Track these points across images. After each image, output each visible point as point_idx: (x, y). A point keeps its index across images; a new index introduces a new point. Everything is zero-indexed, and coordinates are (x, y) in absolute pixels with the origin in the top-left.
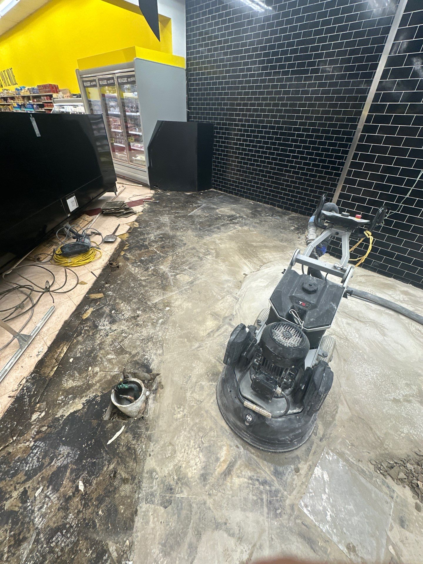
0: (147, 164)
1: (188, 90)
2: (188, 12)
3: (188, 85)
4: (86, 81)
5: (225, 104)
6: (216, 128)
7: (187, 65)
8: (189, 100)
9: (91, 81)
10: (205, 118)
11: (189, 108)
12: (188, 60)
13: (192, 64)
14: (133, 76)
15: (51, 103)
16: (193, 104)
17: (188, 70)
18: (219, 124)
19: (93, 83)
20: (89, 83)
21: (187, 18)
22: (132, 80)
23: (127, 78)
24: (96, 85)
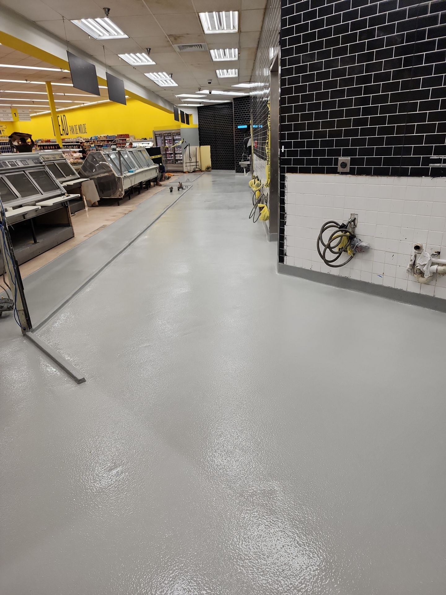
1: (200, 135)
3: (199, 133)
8: (200, 138)
11: (200, 141)
13: (201, 126)
17: (199, 128)
19: (160, 135)
20: (158, 135)
21: (198, 113)
22: (179, 134)
23: (177, 133)
24: (162, 136)
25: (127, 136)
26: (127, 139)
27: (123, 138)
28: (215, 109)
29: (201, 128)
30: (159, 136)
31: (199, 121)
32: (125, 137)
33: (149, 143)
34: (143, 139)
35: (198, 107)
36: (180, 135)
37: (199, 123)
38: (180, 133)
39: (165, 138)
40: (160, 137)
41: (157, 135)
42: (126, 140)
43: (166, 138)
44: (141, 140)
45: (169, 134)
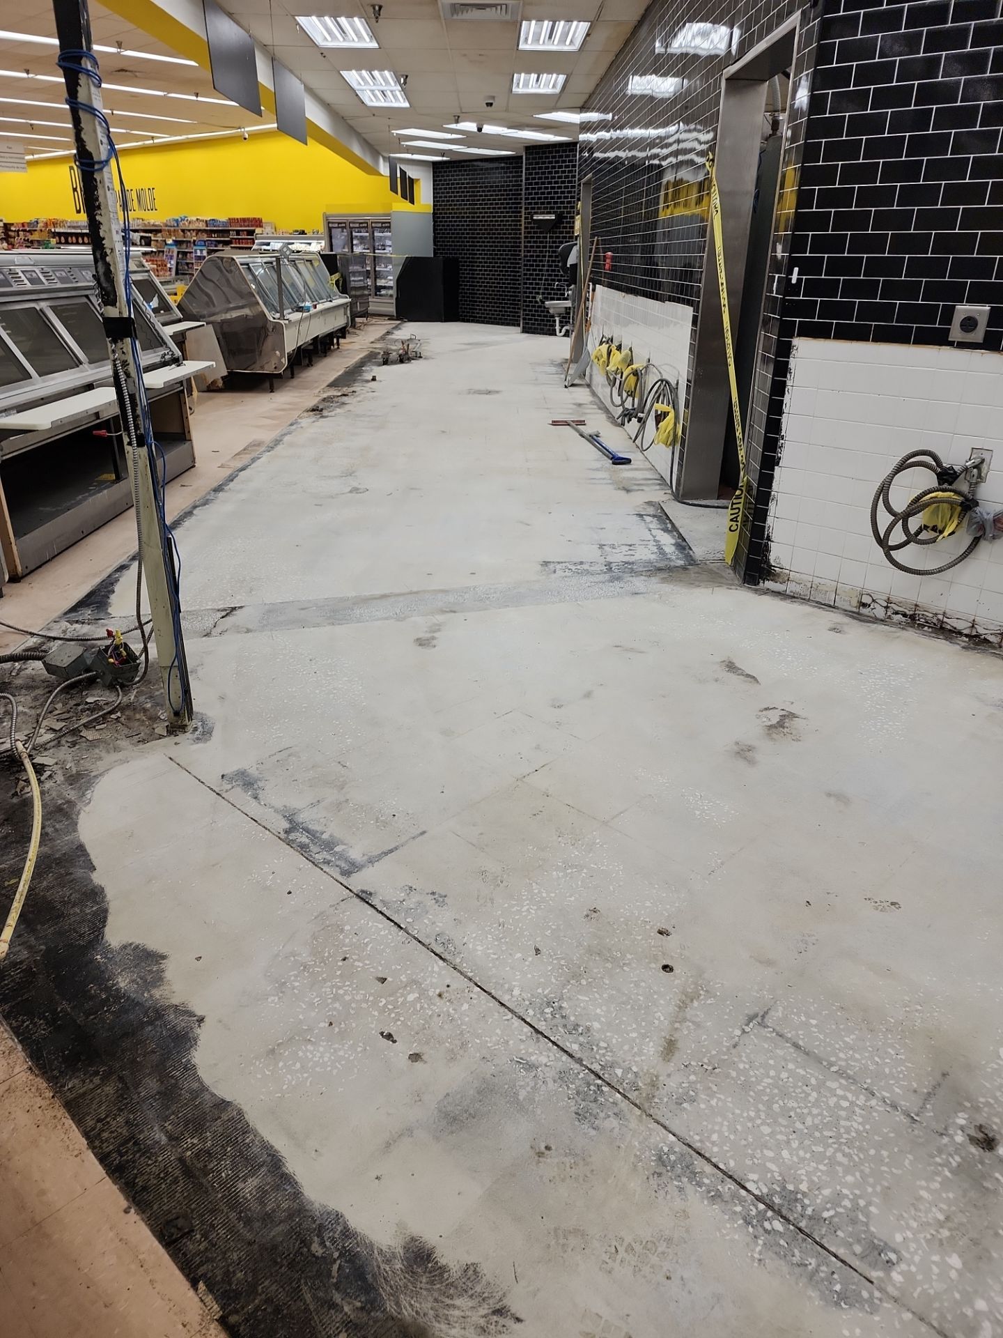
0: (395, 298)
3: (434, 226)
4: (333, 223)
9: (339, 222)
10: (451, 253)
15: (253, 239)
19: (342, 225)
20: (336, 225)
21: (434, 177)
22: (386, 226)
23: (383, 223)
24: (343, 228)
25: (258, 222)
26: (258, 230)
27: (248, 226)
28: (476, 170)
29: (438, 215)
30: (338, 227)
31: (434, 197)
32: (252, 226)
33: (310, 244)
34: (296, 231)
35: (435, 165)
36: (389, 227)
37: (434, 202)
38: (389, 223)
39: (352, 233)
40: (340, 229)
41: (332, 226)
42: (254, 231)
43: (354, 234)
44: (291, 234)
45: (363, 225)
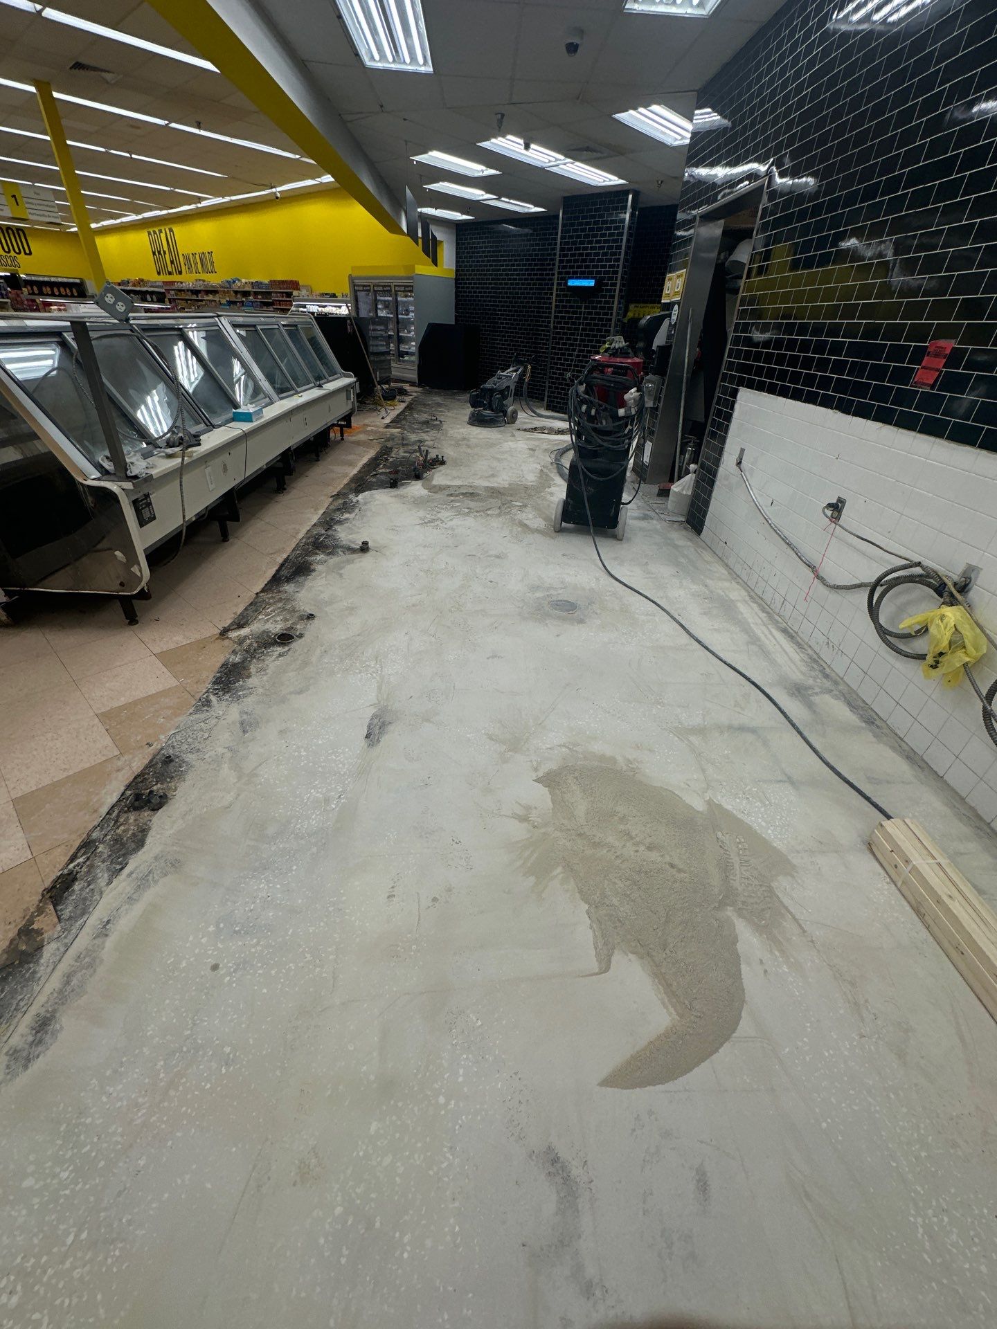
0: (417, 363)
1: (457, 296)
2: (457, 235)
3: (456, 291)
4: (358, 286)
5: (489, 310)
6: (482, 330)
7: (456, 275)
8: (457, 304)
9: (364, 286)
10: (472, 321)
11: (457, 311)
12: (457, 271)
13: (461, 275)
14: (412, 286)
15: (291, 301)
16: (461, 309)
17: (457, 279)
18: (484, 326)
19: (366, 289)
20: (361, 288)
21: (457, 241)
23: (405, 286)
24: (369, 291)
25: (295, 285)
26: (295, 293)
27: (287, 289)
29: (460, 280)
30: (363, 290)
31: (457, 261)
32: (290, 288)
33: (340, 307)
34: (327, 294)
35: (459, 226)
36: (412, 291)
37: (456, 266)
39: (376, 296)
40: (365, 293)
41: (357, 288)
42: (291, 293)
43: (378, 298)
44: (322, 297)
45: (386, 290)
